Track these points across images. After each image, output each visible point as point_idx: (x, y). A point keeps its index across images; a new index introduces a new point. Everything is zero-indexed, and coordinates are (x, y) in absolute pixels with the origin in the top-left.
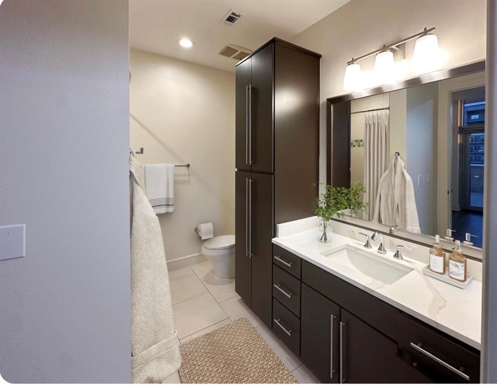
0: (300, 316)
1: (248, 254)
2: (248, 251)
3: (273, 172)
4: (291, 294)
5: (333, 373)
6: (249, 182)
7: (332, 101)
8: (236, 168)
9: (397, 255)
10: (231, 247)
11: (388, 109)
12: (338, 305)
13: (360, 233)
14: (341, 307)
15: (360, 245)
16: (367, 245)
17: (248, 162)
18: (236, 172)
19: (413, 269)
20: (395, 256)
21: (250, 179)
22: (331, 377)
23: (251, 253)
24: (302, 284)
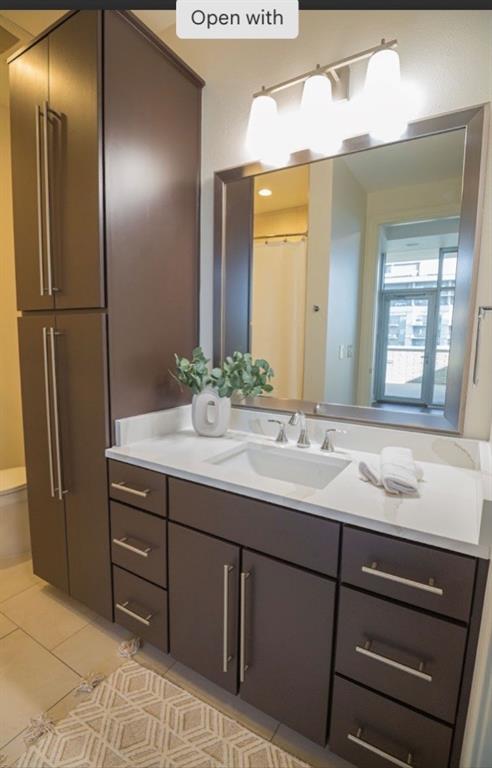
0: (168, 584)
1: (56, 493)
2: (56, 486)
3: (103, 306)
4: (148, 549)
5: (228, 662)
6: (48, 336)
7: (223, 176)
8: (18, 310)
9: (325, 447)
10: (18, 490)
11: (306, 234)
12: (236, 544)
13: (270, 421)
14: (242, 547)
15: (270, 440)
16: (281, 438)
17: (46, 291)
18: (19, 318)
19: (349, 462)
20: (323, 448)
21: (52, 329)
22: (225, 670)
23: (63, 489)
24: (170, 524)
